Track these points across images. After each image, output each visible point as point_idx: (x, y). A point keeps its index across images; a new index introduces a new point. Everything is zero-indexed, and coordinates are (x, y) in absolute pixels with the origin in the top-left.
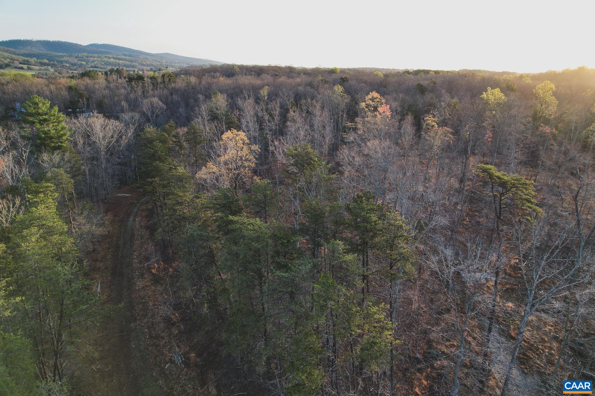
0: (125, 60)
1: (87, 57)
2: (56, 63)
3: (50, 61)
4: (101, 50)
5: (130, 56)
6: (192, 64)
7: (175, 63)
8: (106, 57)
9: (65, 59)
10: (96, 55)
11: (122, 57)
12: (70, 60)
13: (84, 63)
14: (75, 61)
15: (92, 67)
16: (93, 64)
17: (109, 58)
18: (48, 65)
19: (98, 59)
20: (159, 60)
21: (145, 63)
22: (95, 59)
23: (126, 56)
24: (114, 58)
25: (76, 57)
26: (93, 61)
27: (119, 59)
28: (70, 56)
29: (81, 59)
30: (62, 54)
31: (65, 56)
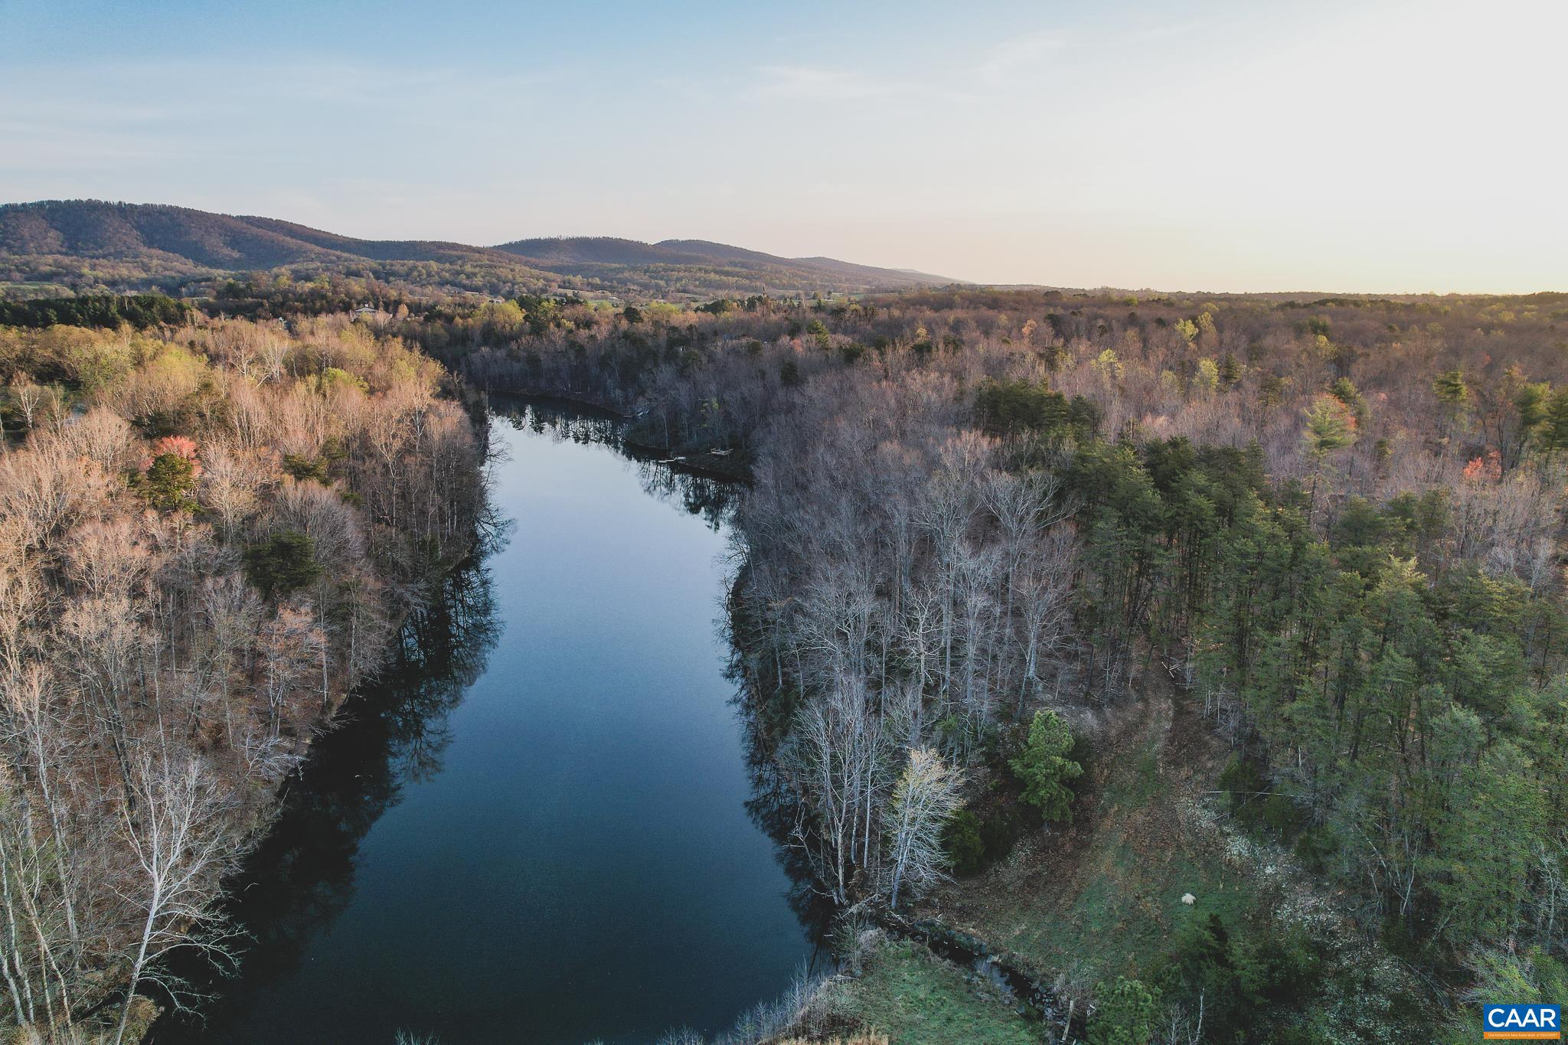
0: (737, 275)
1: (665, 270)
2: (615, 283)
3: (603, 280)
4: (686, 253)
5: (743, 265)
6: (876, 283)
7: (840, 282)
8: (700, 269)
9: (626, 274)
10: (682, 266)
11: (727, 268)
12: (635, 277)
13: (662, 283)
14: (645, 279)
15: (679, 291)
16: (678, 285)
17: (706, 272)
18: (602, 288)
19: (687, 274)
20: (805, 274)
21: (777, 282)
22: (682, 274)
23: (736, 266)
24: (716, 272)
25: (646, 272)
26: (679, 279)
27: (727, 274)
28: (634, 269)
29: (655, 274)
30: (617, 266)
31: (624, 269)
